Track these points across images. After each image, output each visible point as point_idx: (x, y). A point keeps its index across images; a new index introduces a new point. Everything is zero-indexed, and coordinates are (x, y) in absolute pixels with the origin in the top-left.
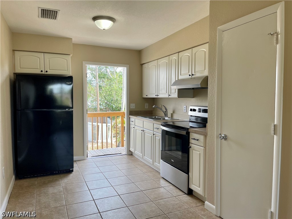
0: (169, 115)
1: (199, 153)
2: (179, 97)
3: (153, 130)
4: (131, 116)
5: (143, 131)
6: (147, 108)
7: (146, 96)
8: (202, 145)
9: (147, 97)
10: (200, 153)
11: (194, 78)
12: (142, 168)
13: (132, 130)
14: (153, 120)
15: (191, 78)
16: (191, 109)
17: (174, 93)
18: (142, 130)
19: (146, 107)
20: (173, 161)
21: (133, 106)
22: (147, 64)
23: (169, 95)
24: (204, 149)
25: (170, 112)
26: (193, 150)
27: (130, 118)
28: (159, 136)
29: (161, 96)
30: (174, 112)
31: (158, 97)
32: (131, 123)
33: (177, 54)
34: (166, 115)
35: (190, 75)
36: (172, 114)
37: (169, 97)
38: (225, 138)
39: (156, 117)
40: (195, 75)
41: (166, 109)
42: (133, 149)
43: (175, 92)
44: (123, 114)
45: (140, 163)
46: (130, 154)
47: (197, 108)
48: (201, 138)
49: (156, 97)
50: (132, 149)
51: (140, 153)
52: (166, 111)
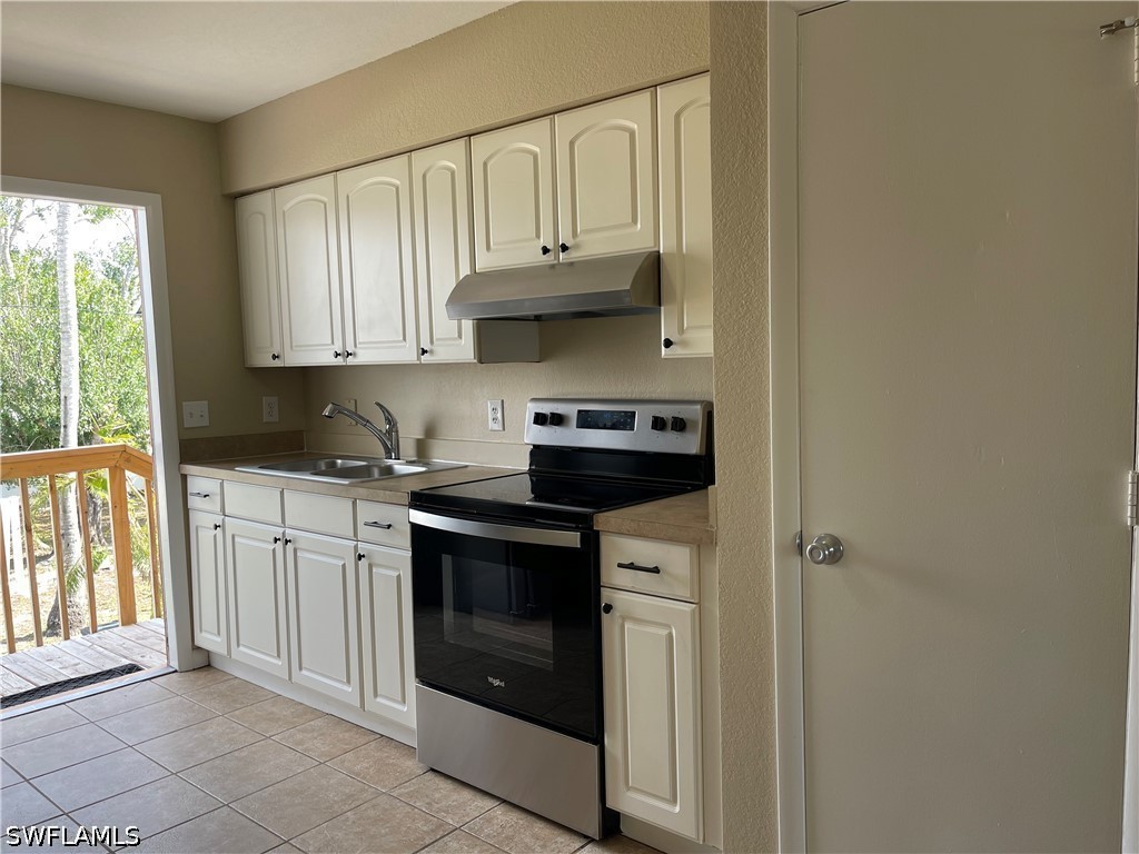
0: (408, 449)
1: (664, 632)
2: (481, 362)
3: (355, 534)
4: (190, 469)
5: (287, 542)
6: (275, 418)
7: (274, 357)
8: (686, 594)
9: (277, 363)
10: (670, 636)
11: (572, 264)
12: (299, 736)
13: (204, 540)
14: (346, 482)
15: (553, 266)
16: (537, 415)
17: (454, 339)
18: (276, 540)
19: (271, 413)
20: (497, 683)
21: (198, 415)
22: (268, 194)
23: (424, 352)
24: (693, 611)
25: (409, 433)
26: (624, 618)
27: (184, 478)
28: (397, 562)
29: (364, 357)
30: (430, 432)
31: (351, 361)
32: (194, 502)
33: (462, 142)
34: (392, 450)
35: (545, 250)
36: (418, 440)
37: (419, 359)
38: (835, 552)
39: (334, 464)
40: (577, 246)
41: (390, 420)
42: (219, 639)
43: (460, 336)
44: (118, 455)
45: (274, 709)
46: (200, 663)
47: (571, 410)
48: (676, 558)
49: (340, 361)
50: (208, 639)
51: (268, 658)
52: (389, 432)
